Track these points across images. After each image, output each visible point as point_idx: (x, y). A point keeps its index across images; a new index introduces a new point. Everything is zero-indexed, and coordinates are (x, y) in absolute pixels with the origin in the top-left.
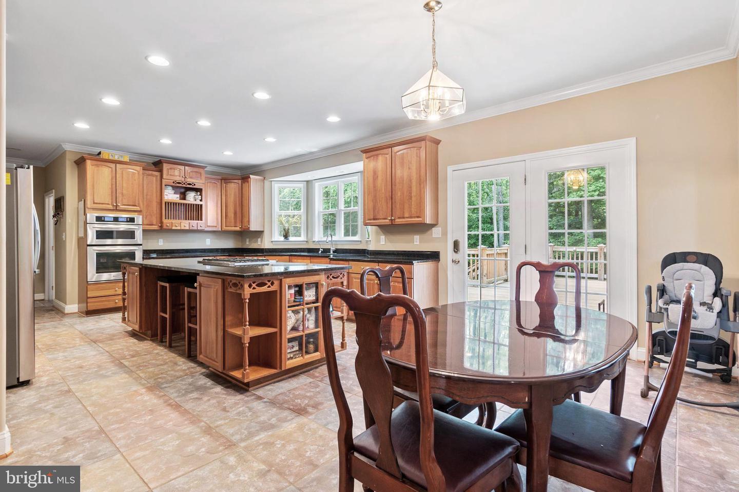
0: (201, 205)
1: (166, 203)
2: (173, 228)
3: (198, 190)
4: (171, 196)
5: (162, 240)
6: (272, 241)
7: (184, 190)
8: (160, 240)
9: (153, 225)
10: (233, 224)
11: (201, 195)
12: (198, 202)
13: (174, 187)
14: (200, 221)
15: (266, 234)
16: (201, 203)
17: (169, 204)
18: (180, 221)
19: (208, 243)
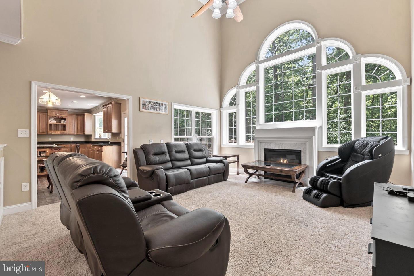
0: (66, 125)
1: (49, 124)
2: (53, 134)
3: (65, 119)
4: (52, 121)
5: (51, 138)
6: (95, 139)
7: (59, 119)
8: (50, 138)
9: (44, 133)
10: (80, 132)
11: (66, 121)
12: (65, 124)
13: (55, 119)
14: (65, 131)
15: (93, 136)
16: (66, 124)
17: (51, 125)
18: (55, 131)
19: (72, 139)
